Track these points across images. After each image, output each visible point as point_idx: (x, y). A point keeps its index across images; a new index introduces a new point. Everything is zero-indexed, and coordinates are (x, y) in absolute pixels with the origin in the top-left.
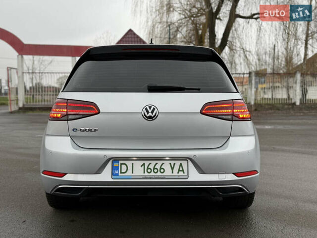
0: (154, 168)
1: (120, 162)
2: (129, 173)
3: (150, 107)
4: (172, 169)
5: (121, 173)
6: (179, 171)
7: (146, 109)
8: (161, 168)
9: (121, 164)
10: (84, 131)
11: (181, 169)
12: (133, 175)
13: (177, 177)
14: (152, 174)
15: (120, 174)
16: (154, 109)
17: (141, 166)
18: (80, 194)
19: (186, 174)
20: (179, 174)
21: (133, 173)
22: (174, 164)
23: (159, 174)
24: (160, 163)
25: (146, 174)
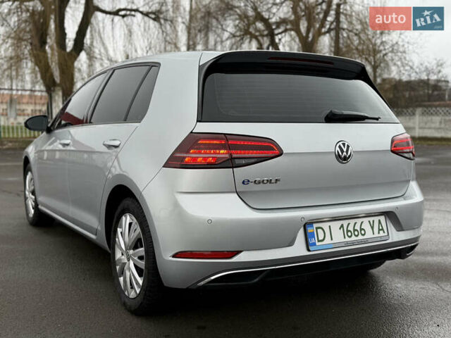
0: (355, 230)
1: (315, 225)
2: (328, 241)
3: (344, 144)
4: (372, 228)
5: (319, 241)
6: (379, 230)
7: (340, 147)
8: (361, 229)
9: (317, 228)
10: (259, 183)
11: (381, 228)
12: (332, 242)
13: (379, 239)
14: (354, 238)
15: (317, 244)
16: (348, 146)
17: (340, 229)
18: (257, 279)
19: (386, 234)
20: (380, 235)
21: (332, 239)
22: (373, 221)
23: (360, 237)
24: (359, 221)
25: (347, 239)
